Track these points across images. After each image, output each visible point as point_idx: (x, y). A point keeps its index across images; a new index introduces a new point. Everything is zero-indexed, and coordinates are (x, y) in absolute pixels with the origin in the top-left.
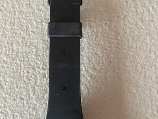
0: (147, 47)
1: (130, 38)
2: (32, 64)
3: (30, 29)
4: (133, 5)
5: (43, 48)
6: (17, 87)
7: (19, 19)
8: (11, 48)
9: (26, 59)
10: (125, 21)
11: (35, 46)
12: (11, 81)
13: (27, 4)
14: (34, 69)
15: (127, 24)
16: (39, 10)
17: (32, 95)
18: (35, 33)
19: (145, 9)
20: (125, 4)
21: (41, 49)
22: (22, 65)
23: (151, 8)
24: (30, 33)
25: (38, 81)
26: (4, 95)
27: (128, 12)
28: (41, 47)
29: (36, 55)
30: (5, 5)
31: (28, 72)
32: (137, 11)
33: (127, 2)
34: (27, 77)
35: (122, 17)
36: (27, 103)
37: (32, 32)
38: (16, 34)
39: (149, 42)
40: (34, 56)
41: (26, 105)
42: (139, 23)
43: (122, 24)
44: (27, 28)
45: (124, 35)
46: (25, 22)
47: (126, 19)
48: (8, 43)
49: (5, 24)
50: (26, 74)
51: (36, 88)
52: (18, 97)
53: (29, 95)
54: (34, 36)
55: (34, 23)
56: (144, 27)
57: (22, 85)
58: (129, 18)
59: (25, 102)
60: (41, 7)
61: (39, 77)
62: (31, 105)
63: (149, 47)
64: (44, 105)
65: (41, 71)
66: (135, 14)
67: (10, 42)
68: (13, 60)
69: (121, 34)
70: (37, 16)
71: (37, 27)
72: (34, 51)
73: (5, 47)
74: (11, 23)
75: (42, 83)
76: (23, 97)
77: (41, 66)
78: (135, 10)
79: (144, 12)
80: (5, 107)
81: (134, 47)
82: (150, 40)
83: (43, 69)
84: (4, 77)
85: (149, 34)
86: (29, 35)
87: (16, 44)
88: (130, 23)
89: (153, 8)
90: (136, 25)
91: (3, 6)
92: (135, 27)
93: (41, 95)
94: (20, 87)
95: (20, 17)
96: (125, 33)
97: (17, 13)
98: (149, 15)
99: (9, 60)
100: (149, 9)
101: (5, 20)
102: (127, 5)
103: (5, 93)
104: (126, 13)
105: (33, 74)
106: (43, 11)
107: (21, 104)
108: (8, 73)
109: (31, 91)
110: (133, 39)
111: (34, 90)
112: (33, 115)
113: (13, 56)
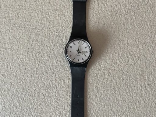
0: (103, 22)
1: (96, 18)
2: (51, 30)
3: (50, 14)
4: (97, 3)
5: (56, 23)
6: (45, 41)
7: (45, 9)
8: (41, 23)
9: (48, 28)
10: (93, 10)
11: (52, 22)
12: (41, 38)
13: (48, 2)
14: (52, 32)
15: (94, 12)
16: (54, 5)
17: (51, 44)
18: (52, 16)
19: (103, 5)
20: (94, 2)
21: (55, 23)
22: (47, 30)
23: (105, 4)
24: (50, 16)
25: (54, 38)
26: (39, 44)
27: (95, 6)
28: (55, 22)
29: (53, 26)
30: (38, 3)
31: (49, 34)
32: (99, 6)
33: (94, 1)
34: (49, 36)
35: (92, 8)
36: (50, 48)
37: (51, 15)
38: (43, 16)
39: (104, 20)
40: (52, 27)
41: (49, 48)
42: (100, 11)
43: (92, 12)
44: (49, 13)
45: (93, 17)
46: (47, 10)
47: (94, 10)
48: (40, 20)
49: (38, 12)
50: (48, 35)
51: (53, 41)
52: (45, 45)
53: (50, 44)
54: (52, 17)
55: (52, 11)
56: (102, 13)
57: (47, 40)
58: (95, 9)
59: (48, 47)
60: (55, 4)
61: (54, 36)
62: (51, 49)
63: (104, 22)
64: (57, 49)
65: (55, 34)
66: (98, 7)
67: (41, 20)
68: (43, 28)
69: (92, 16)
70: (53, 8)
71: (53, 13)
72: (52, 24)
73: (39, 22)
74: (41, 11)
75: (56, 39)
76: (47, 45)
77: (55, 31)
78: (98, 5)
79: (102, 6)
80: (39, 49)
81: (97, 22)
82: (105, 19)
83: (56, 32)
84: (38, 36)
85: (104, 16)
86: (49, 17)
87: (43, 21)
88: (96, 11)
89: (106, 4)
90: (98, 12)
91: (37, 3)
92: (98, 13)
93: (55, 44)
94: (46, 41)
95: (45, 8)
96: (94, 16)
97: (43, 7)
98: (105, 7)
99: (40, 28)
100: (104, 5)
101: (38, 10)
102: (94, 3)
103: (39, 43)
104: (94, 7)
105: (52, 35)
106: (56, 6)
107: (47, 48)
108: (40, 34)
109: (51, 42)
110: (97, 18)
111: (52, 42)
112: (52, 53)
113: (42, 27)
